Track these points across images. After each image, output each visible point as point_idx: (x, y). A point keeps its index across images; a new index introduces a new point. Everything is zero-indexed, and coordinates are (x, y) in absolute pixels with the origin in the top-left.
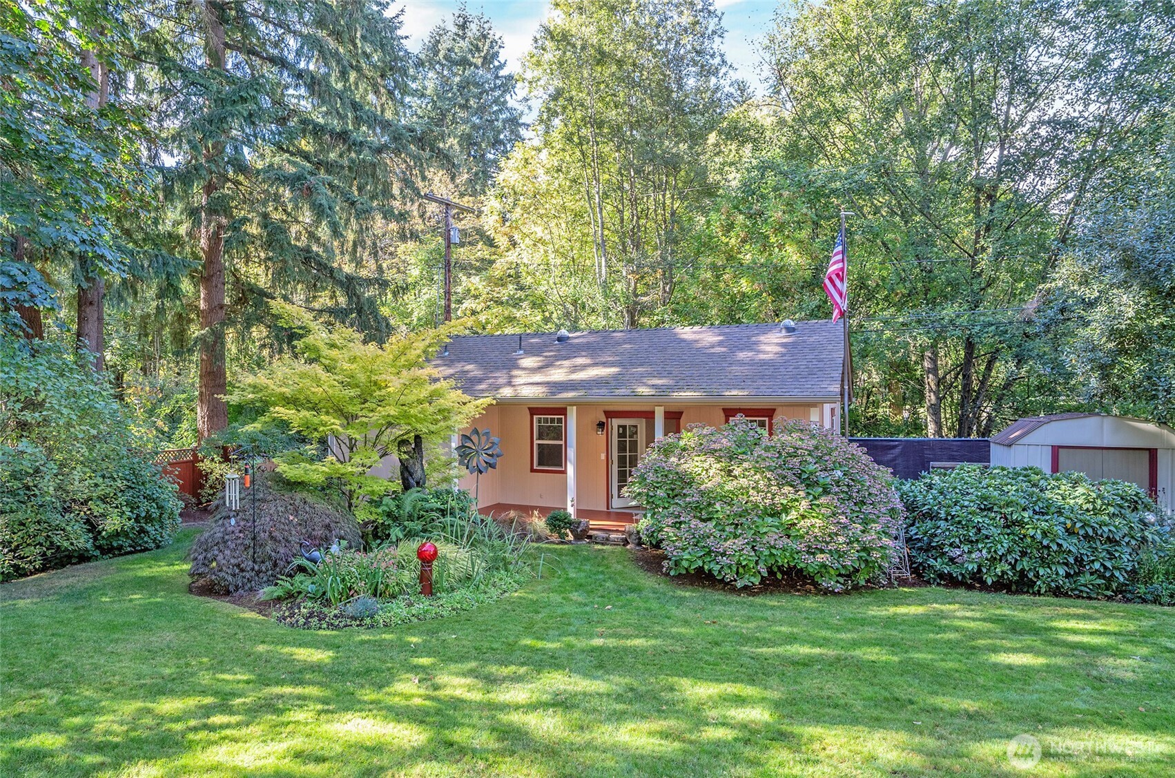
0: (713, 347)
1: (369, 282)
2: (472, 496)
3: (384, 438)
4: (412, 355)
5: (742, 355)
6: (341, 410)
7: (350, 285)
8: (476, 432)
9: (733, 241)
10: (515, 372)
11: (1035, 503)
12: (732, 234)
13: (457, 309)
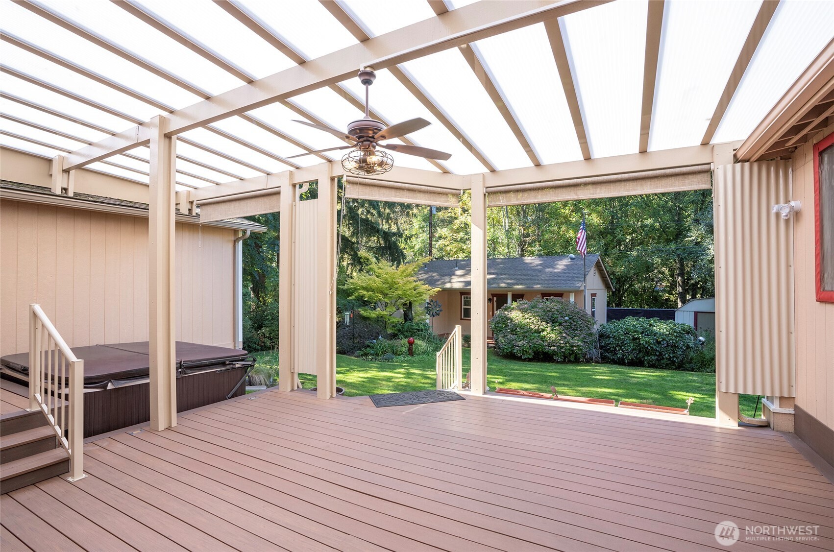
0: (537, 266)
1: (394, 234)
2: (431, 325)
3: (398, 303)
4: (408, 272)
5: (548, 270)
6: (382, 292)
7: (386, 235)
8: (432, 301)
9: (567, 212)
10: (453, 277)
11: (646, 332)
12: (567, 208)
13: (435, 245)
